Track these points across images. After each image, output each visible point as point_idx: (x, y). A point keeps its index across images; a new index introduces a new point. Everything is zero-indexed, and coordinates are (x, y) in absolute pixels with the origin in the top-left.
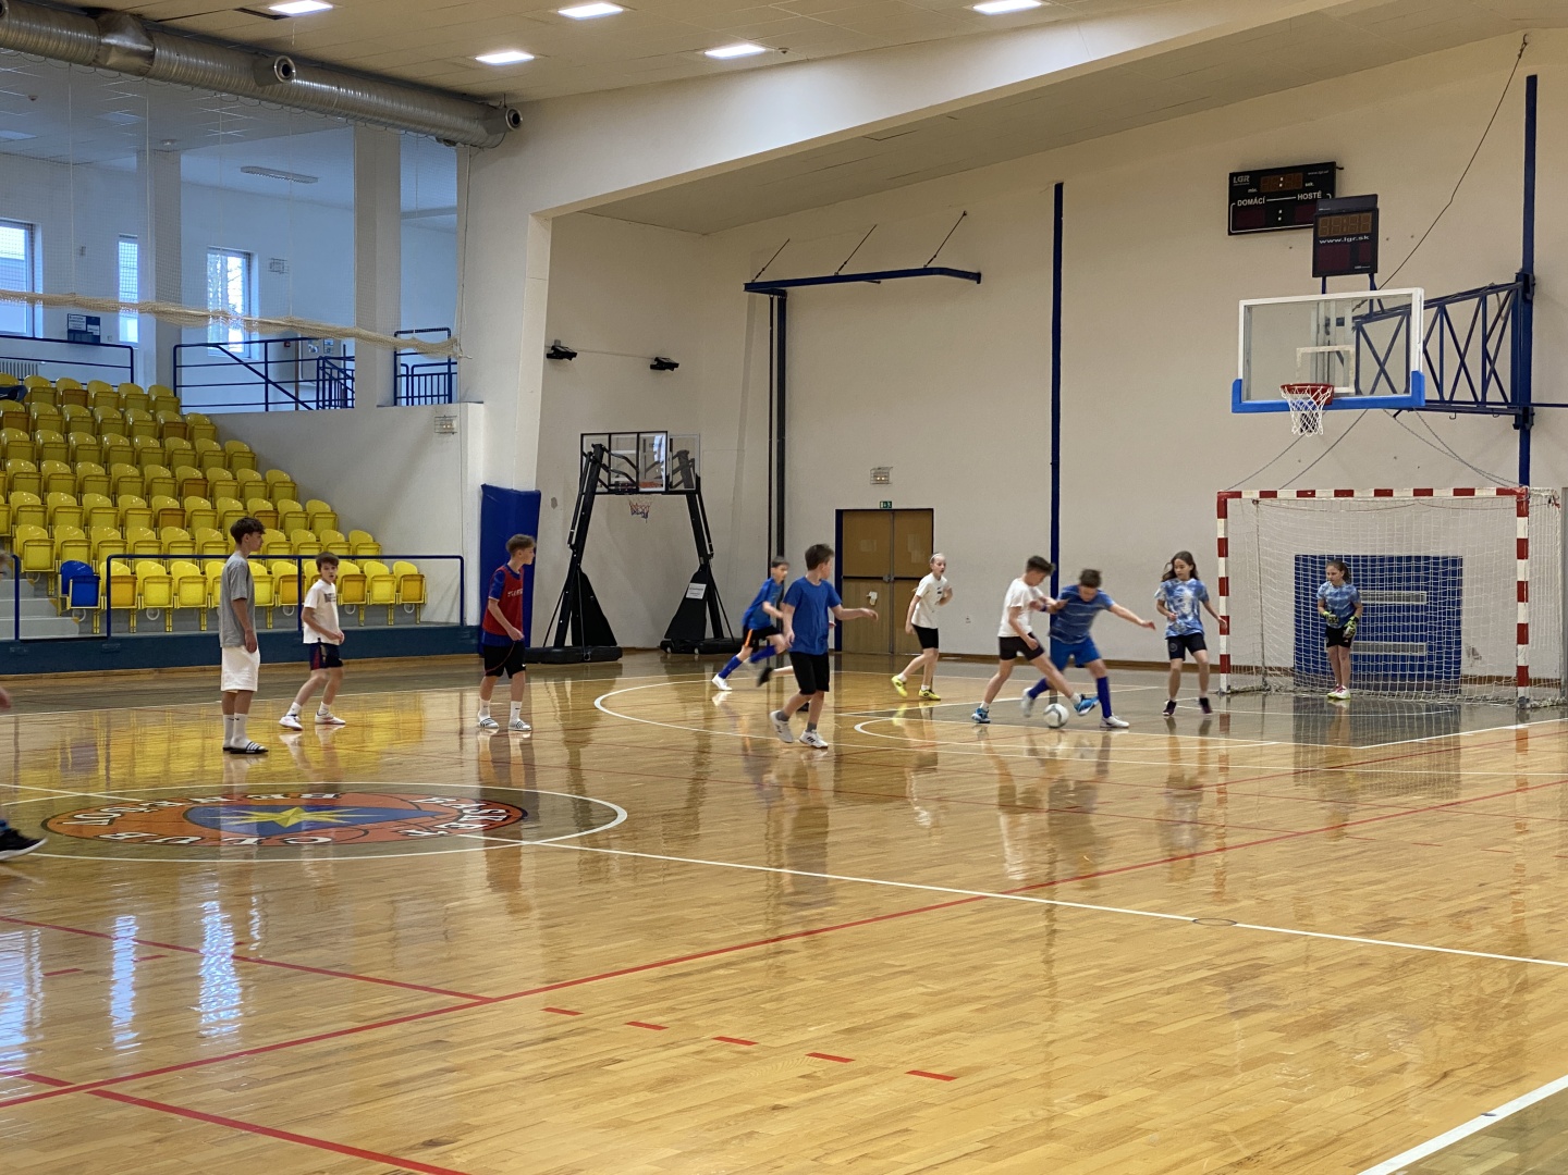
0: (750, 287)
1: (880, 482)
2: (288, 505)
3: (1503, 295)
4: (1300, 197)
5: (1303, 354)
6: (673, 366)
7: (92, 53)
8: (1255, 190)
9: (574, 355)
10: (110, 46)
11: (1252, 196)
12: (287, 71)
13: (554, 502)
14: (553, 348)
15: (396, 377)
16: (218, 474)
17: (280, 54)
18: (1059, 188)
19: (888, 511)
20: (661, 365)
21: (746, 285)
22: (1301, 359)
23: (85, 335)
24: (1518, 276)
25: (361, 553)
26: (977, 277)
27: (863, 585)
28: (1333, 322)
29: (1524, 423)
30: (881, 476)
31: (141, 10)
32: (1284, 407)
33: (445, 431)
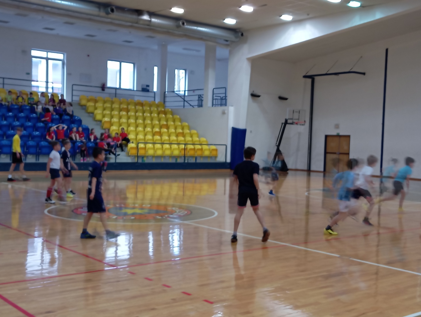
2: (187, 131)
9: (259, 96)
14: (252, 94)
15: (213, 99)
16: (171, 123)
19: (338, 135)
21: (303, 76)
23: (146, 89)
25: (203, 143)
26: (365, 74)
27: (331, 155)
30: (337, 126)
33: (224, 113)
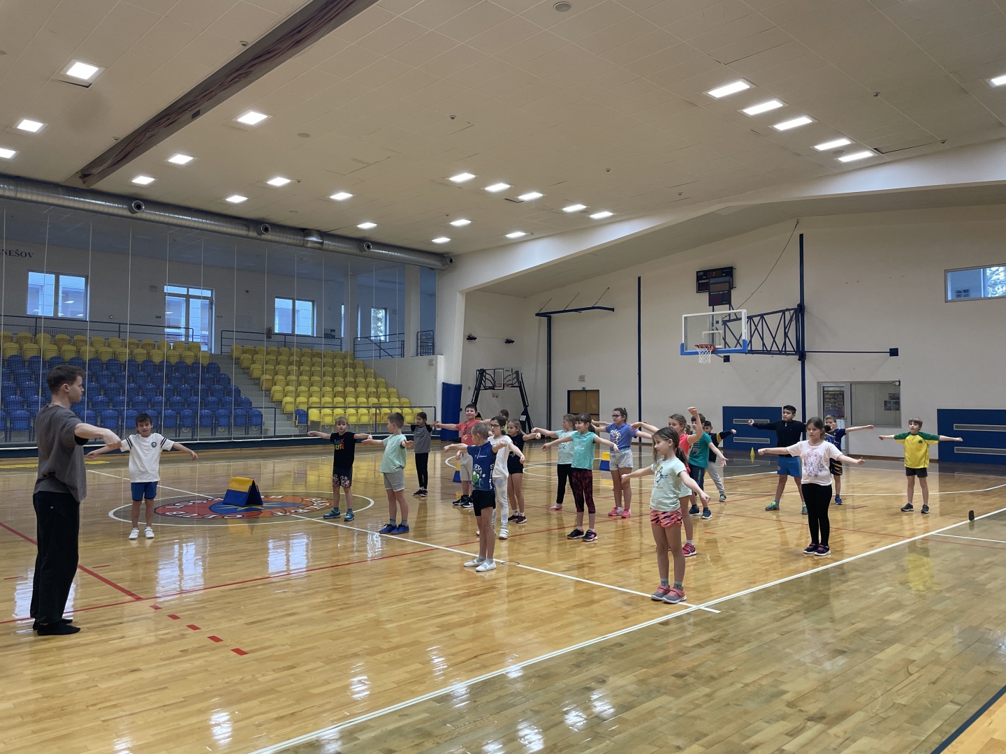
0: (537, 315)
1: (582, 381)
2: (382, 390)
3: (792, 312)
5: (705, 334)
6: (513, 342)
7: (302, 243)
8: (705, 277)
10: (308, 241)
11: (704, 279)
12: (368, 247)
13: (469, 388)
15: (417, 346)
16: (361, 380)
17: (366, 241)
18: (639, 278)
19: (584, 391)
20: (509, 341)
21: (536, 313)
22: (704, 336)
23: (330, 335)
24: (798, 305)
25: (404, 406)
26: (613, 310)
28: (715, 322)
29: (802, 359)
31: (318, 229)
32: (697, 353)
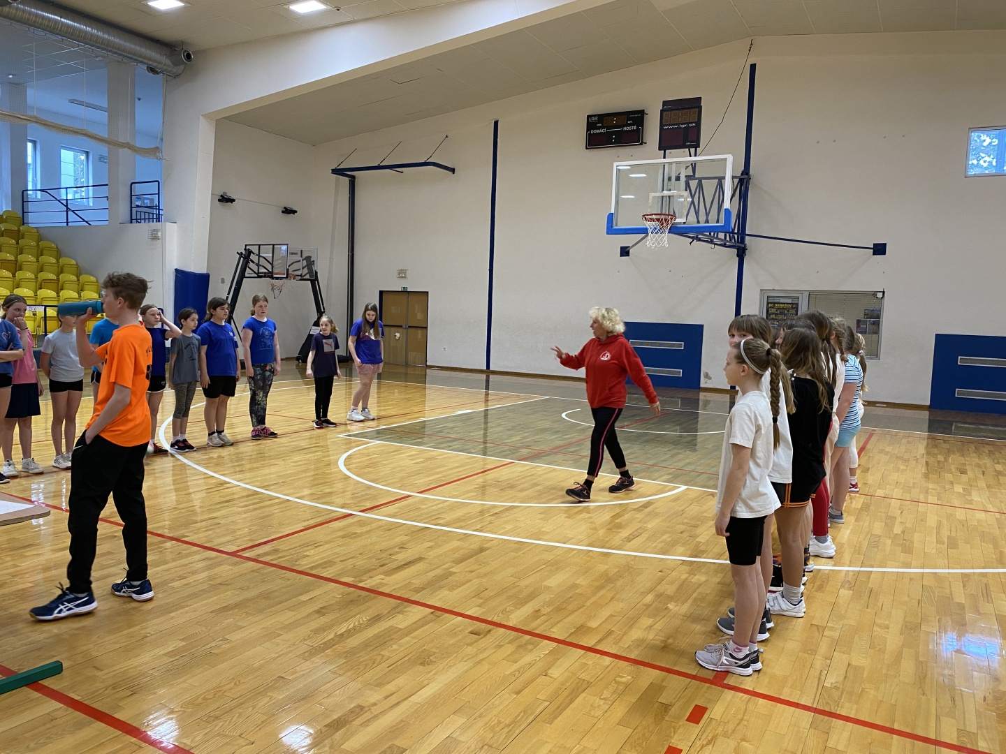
0: (335, 171)
1: (402, 277)
2: (69, 277)
3: (736, 181)
4: (625, 129)
5: (653, 197)
6: (294, 212)
8: (600, 125)
9: (234, 200)
11: (599, 128)
13: (223, 281)
14: (221, 196)
15: (131, 208)
16: (27, 258)
18: (496, 123)
19: (405, 292)
20: (288, 211)
21: (332, 170)
22: (652, 200)
24: (743, 172)
26: (453, 170)
27: (393, 329)
29: (741, 254)
30: (402, 274)
33: (155, 238)
